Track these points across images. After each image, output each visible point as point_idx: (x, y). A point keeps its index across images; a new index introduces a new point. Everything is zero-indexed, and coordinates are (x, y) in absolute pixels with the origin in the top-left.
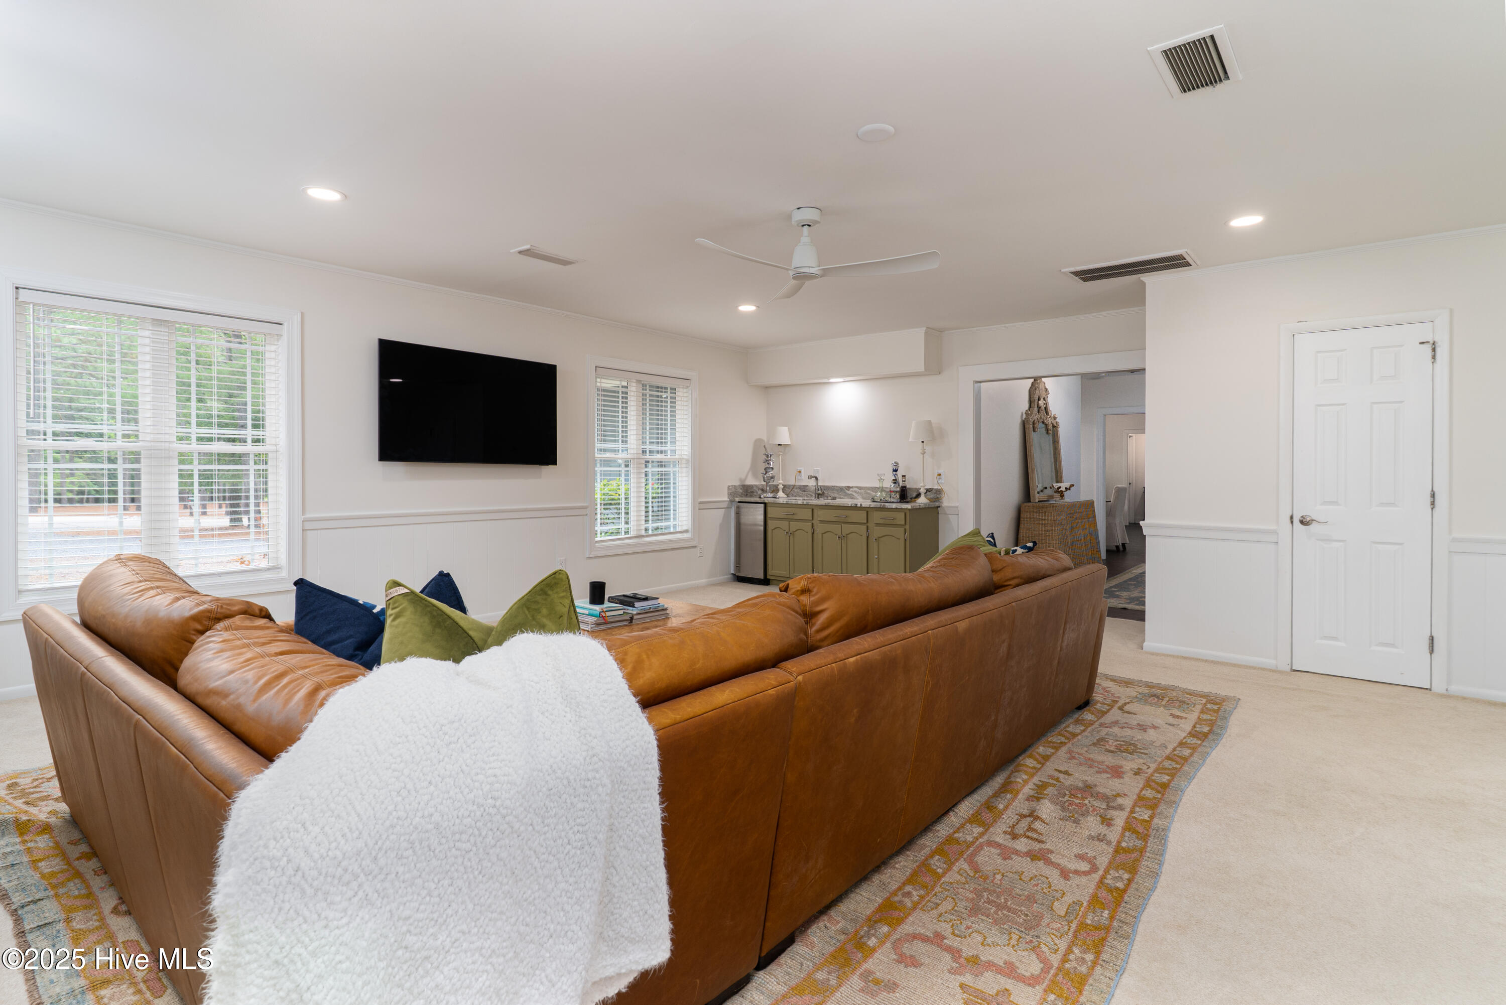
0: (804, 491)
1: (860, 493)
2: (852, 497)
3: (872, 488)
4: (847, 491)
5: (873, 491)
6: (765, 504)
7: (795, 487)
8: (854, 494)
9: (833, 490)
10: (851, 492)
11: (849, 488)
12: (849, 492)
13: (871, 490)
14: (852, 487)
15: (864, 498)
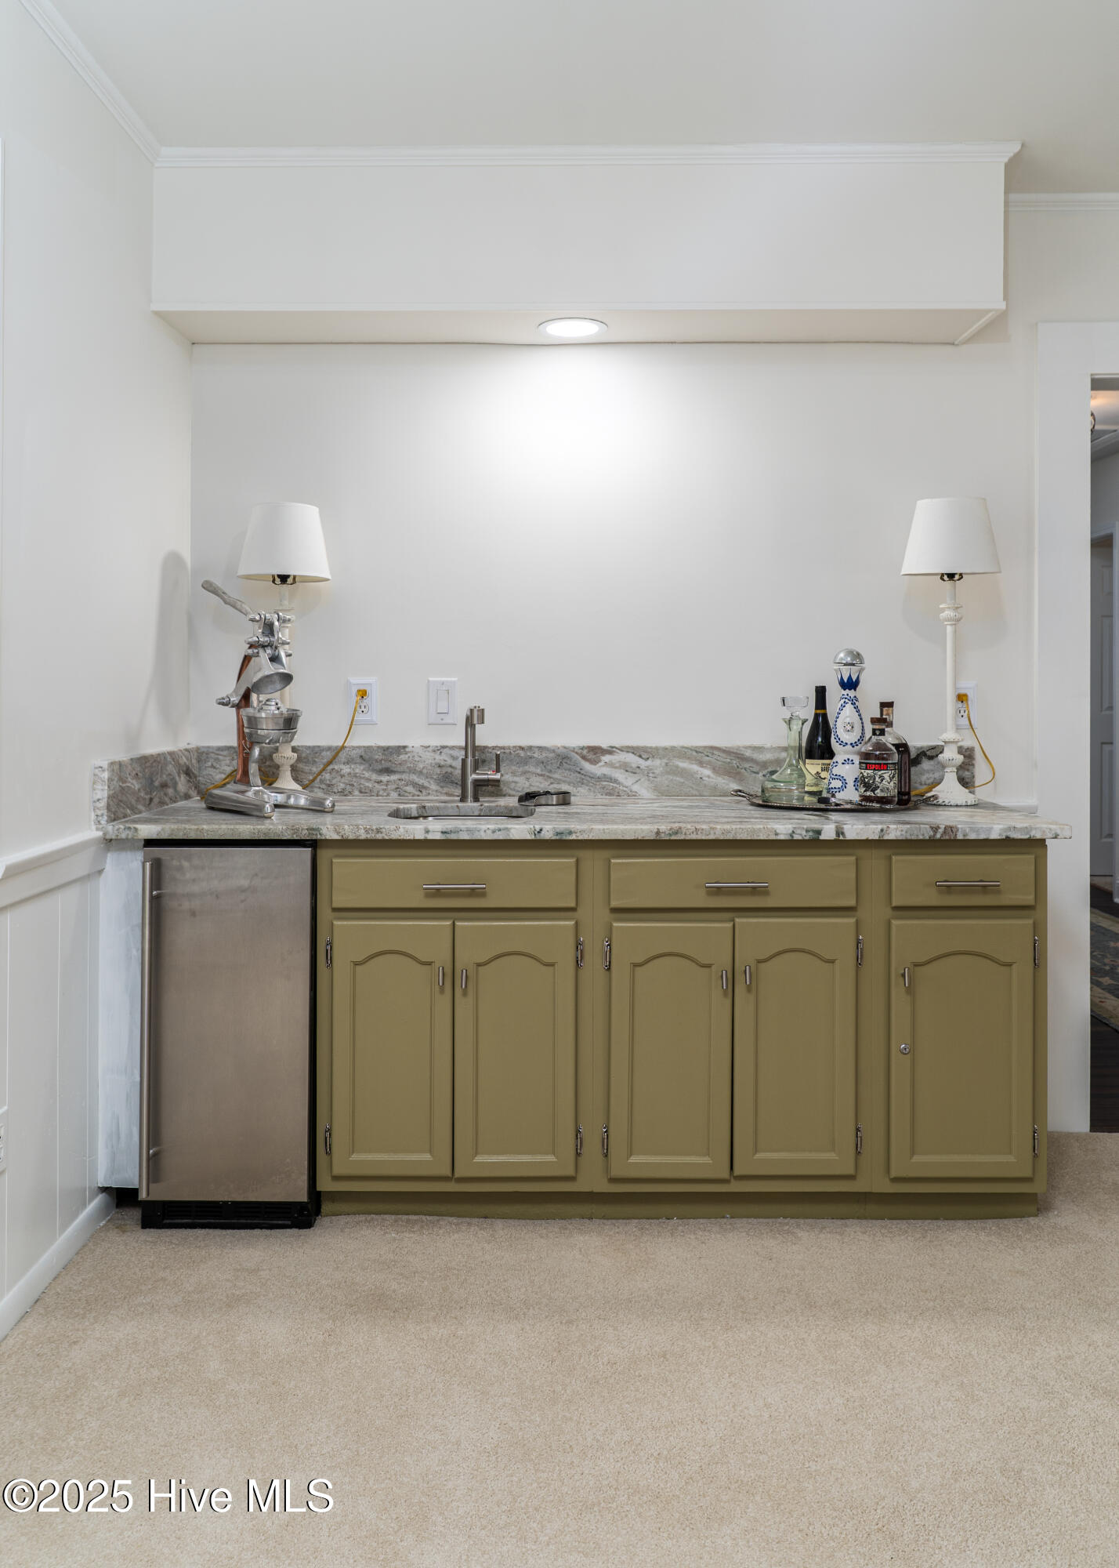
0: (388, 771)
1: (648, 773)
3: (697, 750)
4: (587, 766)
5: (701, 764)
6: (313, 844)
7: (343, 756)
8: (619, 775)
9: (525, 761)
10: (606, 771)
11: (595, 753)
12: (597, 770)
14: (610, 751)
15: (662, 792)
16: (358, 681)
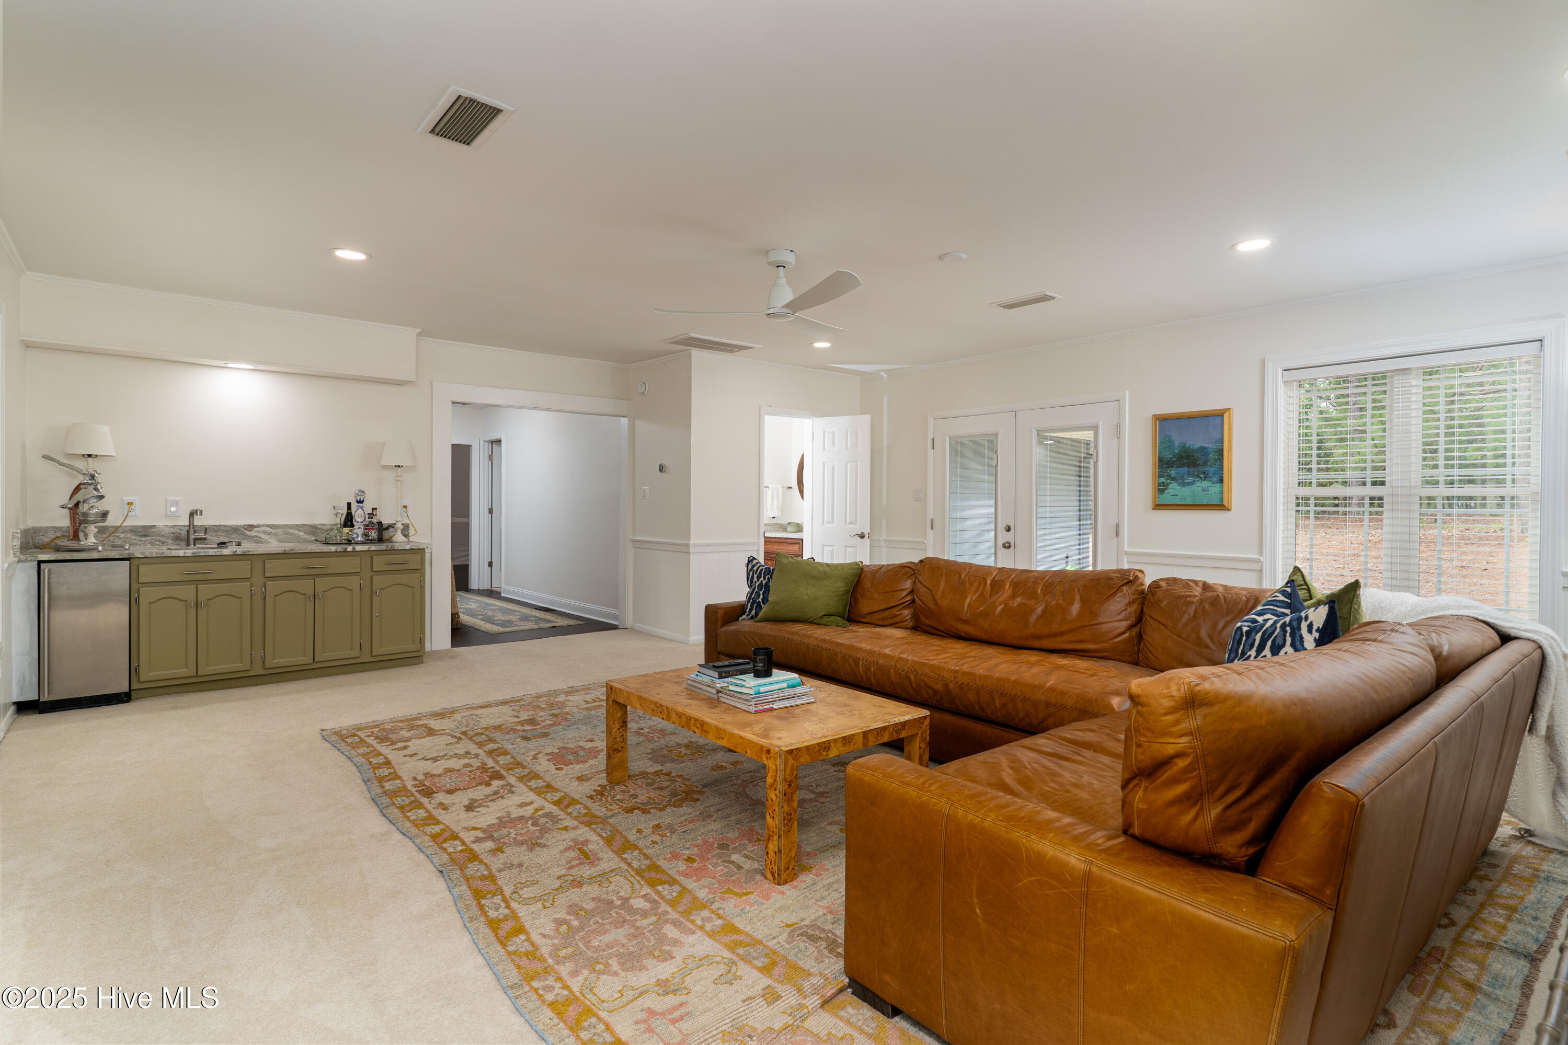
0: (145, 536)
1: (276, 535)
2: (257, 540)
3: (297, 526)
4: (247, 532)
5: (299, 530)
6: (130, 559)
8: (263, 536)
9: (217, 531)
10: (255, 533)
11: (251, 527)
12: (252, 534)
13: (294, 529)
14: (258, 527)
16: (128, 499)
